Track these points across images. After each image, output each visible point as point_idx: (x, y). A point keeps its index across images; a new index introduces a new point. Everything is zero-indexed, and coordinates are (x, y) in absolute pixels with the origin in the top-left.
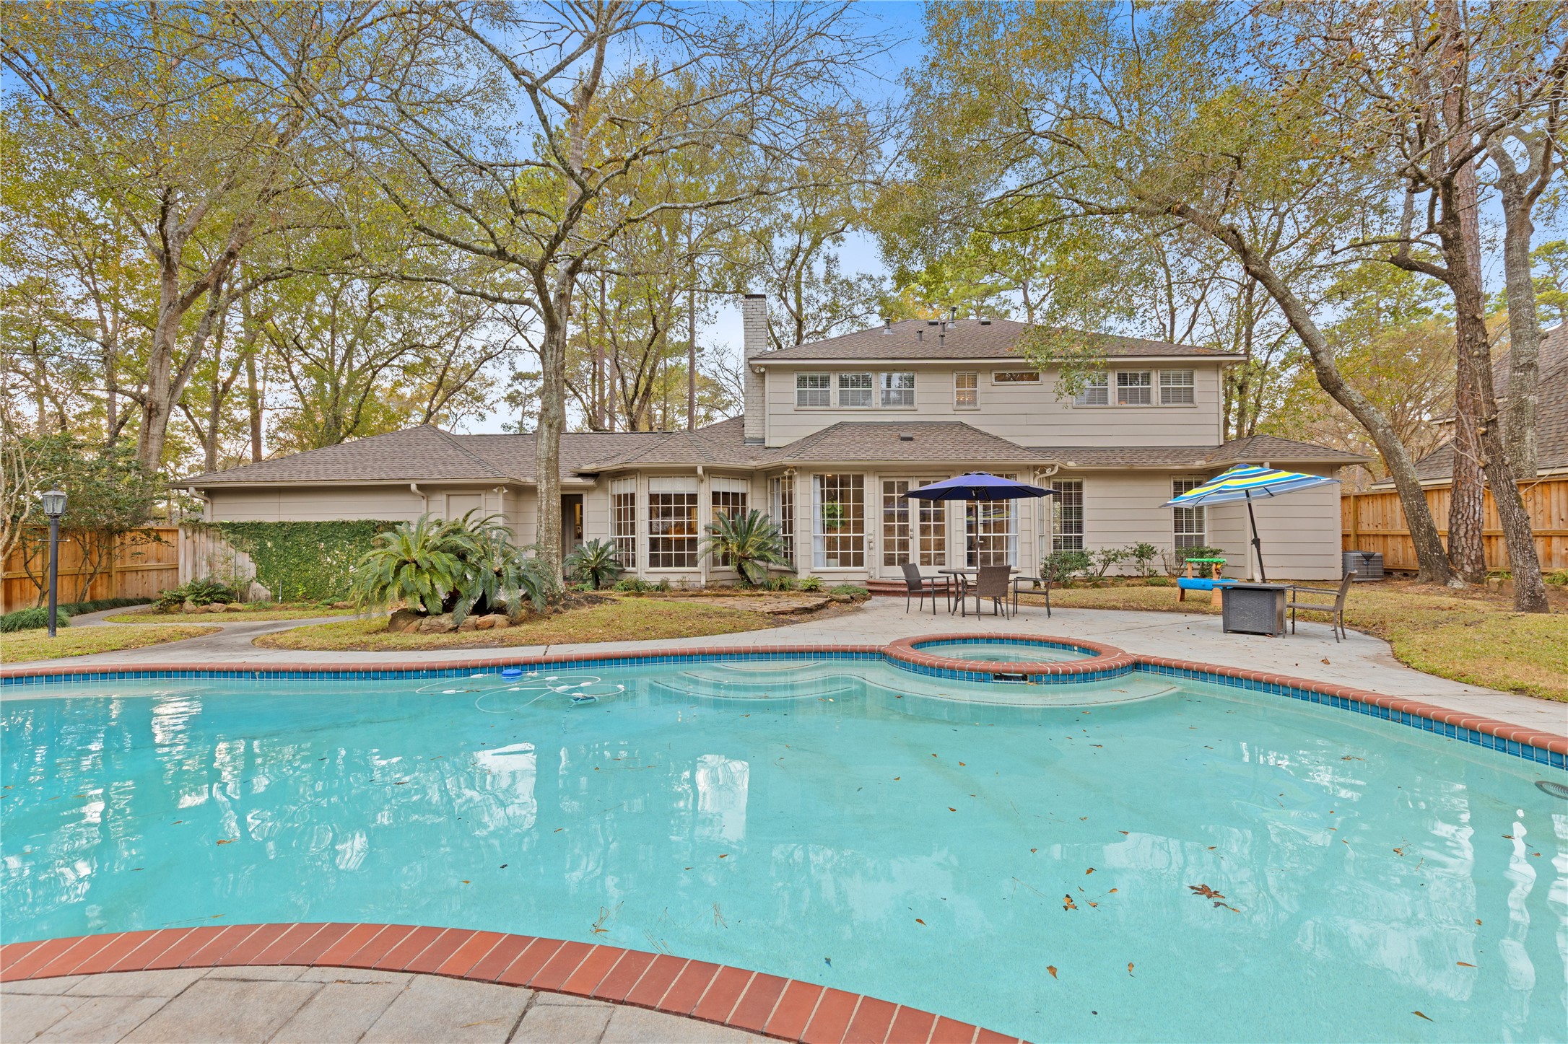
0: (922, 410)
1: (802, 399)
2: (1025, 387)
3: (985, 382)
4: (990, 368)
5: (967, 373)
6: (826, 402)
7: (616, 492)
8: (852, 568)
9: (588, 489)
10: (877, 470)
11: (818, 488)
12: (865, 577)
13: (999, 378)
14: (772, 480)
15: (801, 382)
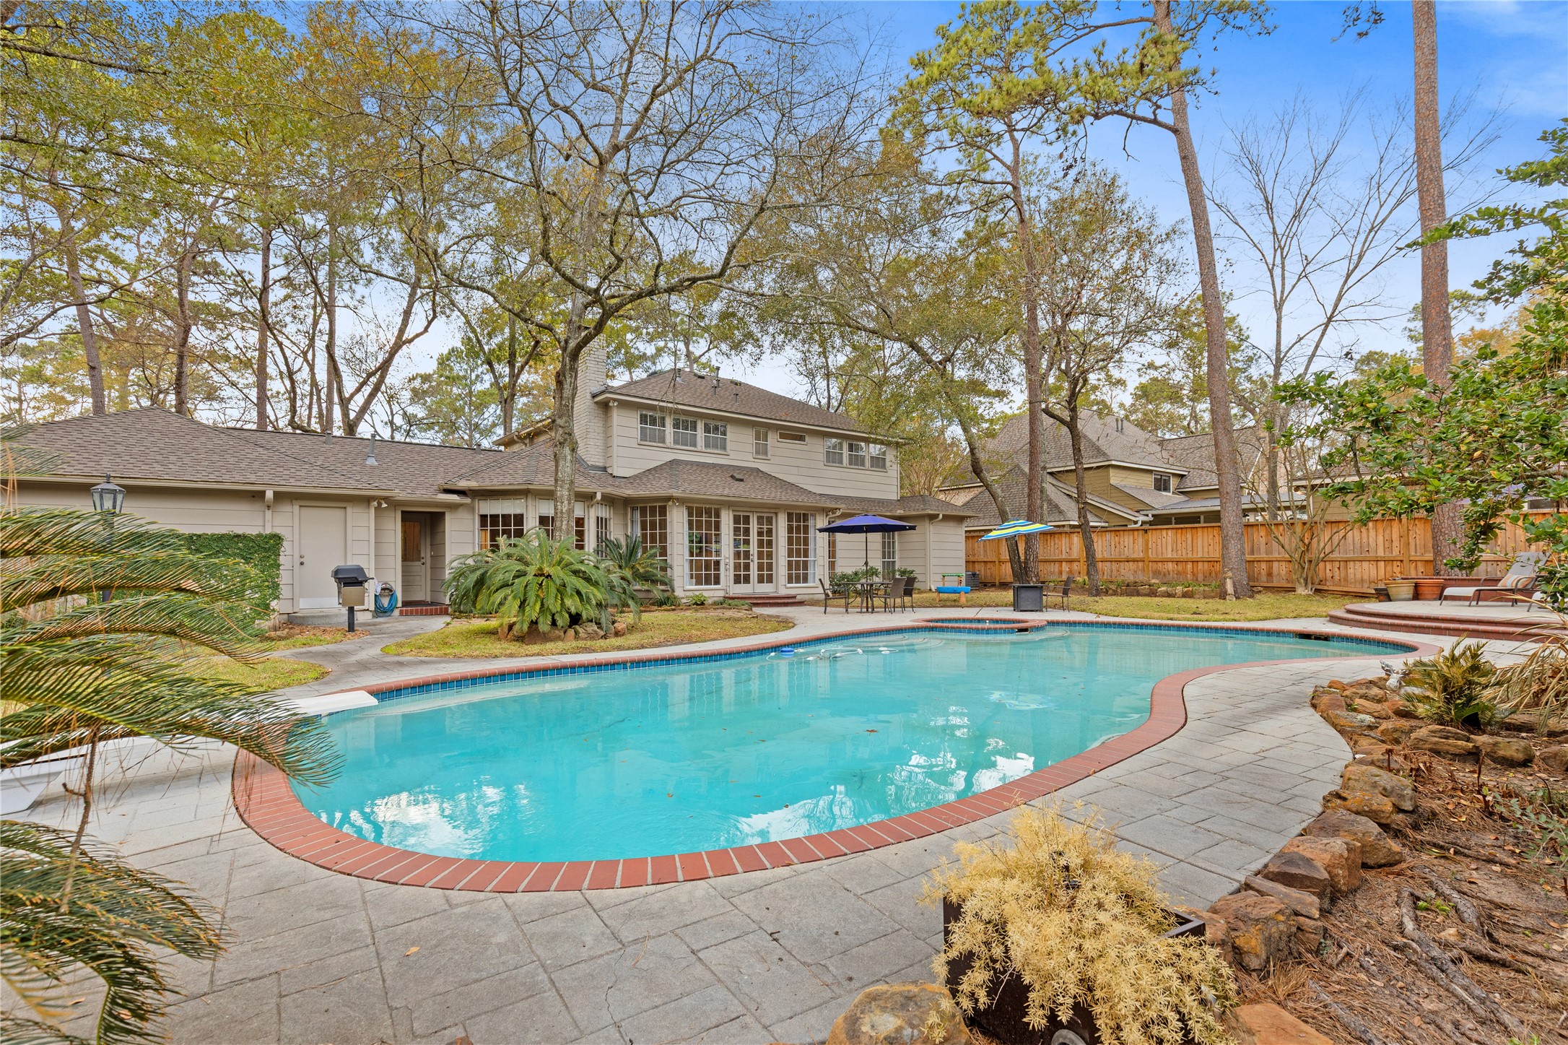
0: (733, 455)
1: (644, 438)
2: (796, 445)
3: (773, 438)
4: (777, 428)
5: (762, 430)
6: (663, 440)
7: (483, 512)
8: (704, 587)
9: (454, 507)
10: (729, 505)
11: (686, 518)
12: (722, 594)
13: (782, 436)
14: (633, 509)
15: (643, 419)
